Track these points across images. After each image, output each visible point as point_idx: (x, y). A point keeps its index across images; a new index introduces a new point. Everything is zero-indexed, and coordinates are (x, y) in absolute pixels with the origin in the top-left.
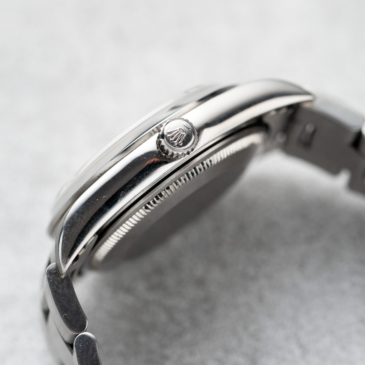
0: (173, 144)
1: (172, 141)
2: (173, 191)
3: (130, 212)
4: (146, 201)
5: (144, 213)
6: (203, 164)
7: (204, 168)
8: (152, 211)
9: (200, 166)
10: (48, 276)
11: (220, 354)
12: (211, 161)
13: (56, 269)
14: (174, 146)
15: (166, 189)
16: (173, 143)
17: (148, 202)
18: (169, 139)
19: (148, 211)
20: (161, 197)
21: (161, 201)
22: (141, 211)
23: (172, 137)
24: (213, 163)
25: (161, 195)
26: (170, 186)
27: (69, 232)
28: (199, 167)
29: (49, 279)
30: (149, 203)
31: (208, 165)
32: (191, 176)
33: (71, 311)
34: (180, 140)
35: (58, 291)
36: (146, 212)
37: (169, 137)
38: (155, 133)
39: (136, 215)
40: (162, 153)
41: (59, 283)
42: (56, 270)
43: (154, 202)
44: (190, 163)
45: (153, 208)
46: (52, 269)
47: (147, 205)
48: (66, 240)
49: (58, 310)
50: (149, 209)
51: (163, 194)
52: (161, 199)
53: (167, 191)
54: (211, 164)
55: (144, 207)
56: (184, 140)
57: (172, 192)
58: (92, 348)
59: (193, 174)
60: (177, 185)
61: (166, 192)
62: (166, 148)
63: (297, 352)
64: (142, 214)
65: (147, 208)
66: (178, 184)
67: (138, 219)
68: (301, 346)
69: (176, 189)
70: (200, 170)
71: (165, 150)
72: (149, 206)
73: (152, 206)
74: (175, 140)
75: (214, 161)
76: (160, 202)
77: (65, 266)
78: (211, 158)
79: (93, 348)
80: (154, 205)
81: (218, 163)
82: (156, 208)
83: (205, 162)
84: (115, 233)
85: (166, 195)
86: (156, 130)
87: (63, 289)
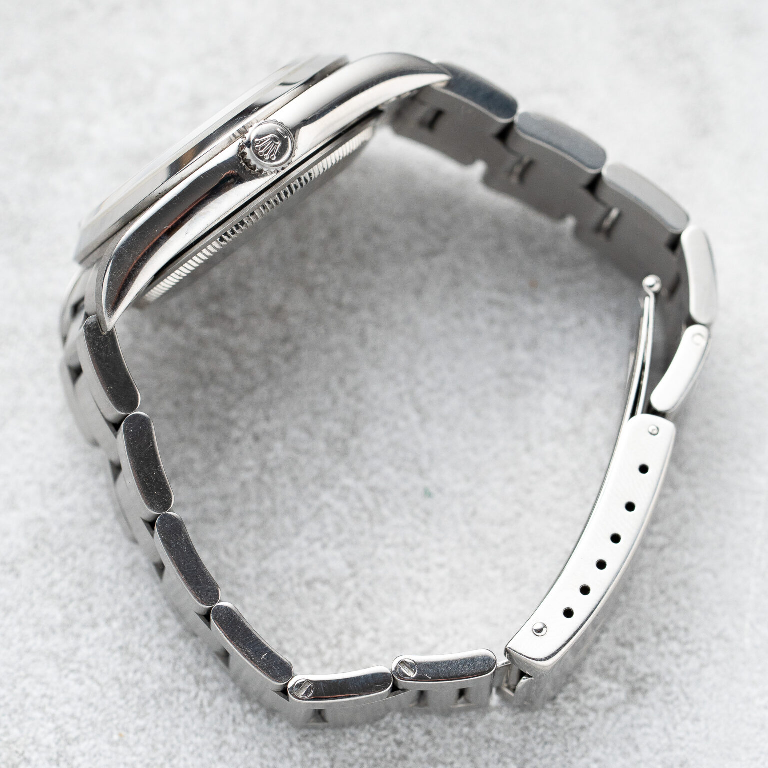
0: (262, 159)
1: (261, 154)
2: (259, 217)
3: (200, 246)
4: (223, 231)
5: (218, 246)
6: (300, 179)
7: (302, 184)
8: (229, 243)
9: (297, 182)
10: (86, 333)
11: (307, 419)
12: (310, 175)
13: (97, 323)
14: (265, 161)
15: (249, 216)
16: (263, 156)
17: (224, 233)
18: (258, 151)
19: (223, 243)
20: (243, 226)
21: (242, 230)
22: (215, 244)
23: (262, 148)
24: (313, 176)
25: (242, 223)
26: (255, 212)
27: (117, 275)
28: (295, 183)
29: (88, 338)
30: (226, 234)
31: (306, 181)
32: (284, 197)
33: (118, 382)
34: (272, 153)
35: (101, 354)
36: (222, 246)
37: (258, 148)
38: (237, 138)
39: (207, 249)
40: (246, 167)
41: (102, 343)
42: (96, 325)
43: (233, 232)
44: (284, 180)
45: (231, 240)
46: (91, 324)
47: (224, 237)
48: (113, 286)
49: (101, 382)
50: (226, 241)
51: (246, 222)
52: (243, 228)
53: (251, 217)
54: (311, 179)
55: (218, 239)
56: (278, 152)
57: (258, 219)
58: (147, 435)
59: (286, 193)
60: (264, 209)
61: (250, 219)
62: (253, 163)
63: (415, 418)
64: (215, 248)
65: (222, 240)
66: (267, 209)
67: (209, 254)
68: (419, 410)
69: (263, 215)
70: (296, 187)
71: (251, 165)
72: (226, 238)
73: (229, 237)
74: (266, 153)
75: (315, 174)
76: (241, 232)
77: (110, 321)
78: (311, 171)
79: (149, 434)
80: (232, 236)
81: (319, 176)
82: (234, 240)
83: (302, 177)
84: (177, 272)
85: (249, 222)
86: (238, 134)
87: (107, 353)
